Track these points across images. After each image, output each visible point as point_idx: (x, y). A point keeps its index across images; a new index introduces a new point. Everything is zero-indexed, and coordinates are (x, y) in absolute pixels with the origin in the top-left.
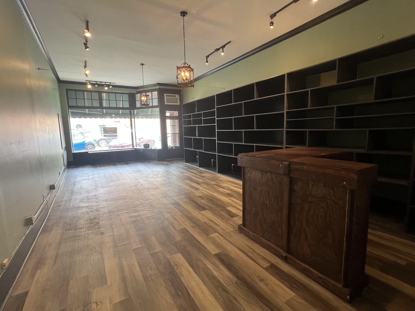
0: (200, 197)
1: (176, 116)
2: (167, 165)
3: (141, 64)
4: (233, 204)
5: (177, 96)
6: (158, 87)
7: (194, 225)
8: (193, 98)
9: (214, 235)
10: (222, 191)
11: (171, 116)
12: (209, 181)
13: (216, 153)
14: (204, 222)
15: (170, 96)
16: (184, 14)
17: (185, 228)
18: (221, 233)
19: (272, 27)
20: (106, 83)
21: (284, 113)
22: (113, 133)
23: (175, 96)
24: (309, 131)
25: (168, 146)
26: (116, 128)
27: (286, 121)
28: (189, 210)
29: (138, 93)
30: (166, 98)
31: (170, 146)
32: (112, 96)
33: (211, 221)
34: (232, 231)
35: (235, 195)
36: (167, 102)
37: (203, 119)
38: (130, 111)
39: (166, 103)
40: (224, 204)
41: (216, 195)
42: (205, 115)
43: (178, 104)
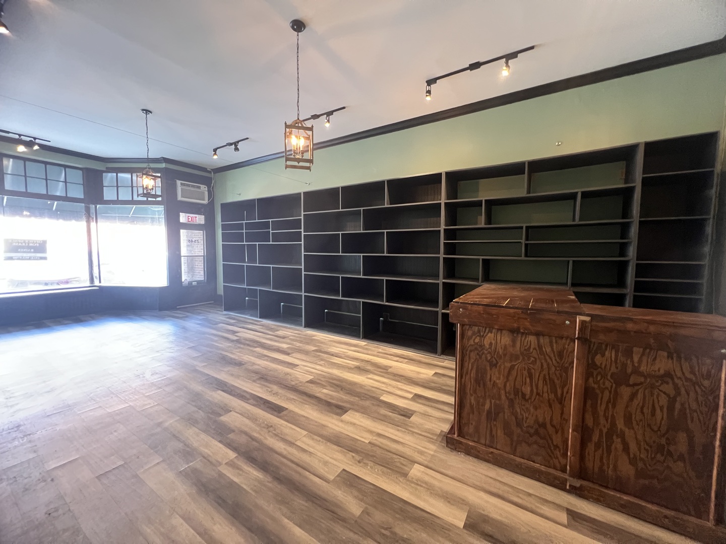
0: (311, 382)
1: (200, 225)
2: (187, 317)
3: (143, 110)
4: (383, 387)
5: (204, 188)
6: (163, 165)
7: (358, 458)
8: (240, 194)
9: (416, 471)
10: (344, 364)
11: (189, 223)
12: (301, 345)
13: (302, 292)
14: (369, 443)
15: (188, 185)
16: (298, 25)
17: (344, 470)
18: (426, 463)
19: (428, 98)
20: (22, 137)
21: (440, 231)
22: (34, 252)
23: (199, 187)
24: (483, 259)
25: (183, 281)
26: (44, 242)
27: (444, 243)
28: (316, 420)
29: (110, 170)
30: (182, 189)
31: (186, 280)
32: (34, 170)
33: (379, 435)
34: (435, 451)
35: (369, 367)
36: (182, 197)
37: (271, 232)
38: (86, 207)
39: (180, 198)
40: (368, 390)
41: (336, 372)
42: (277, 225)
43: (206, 202)
